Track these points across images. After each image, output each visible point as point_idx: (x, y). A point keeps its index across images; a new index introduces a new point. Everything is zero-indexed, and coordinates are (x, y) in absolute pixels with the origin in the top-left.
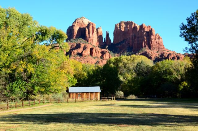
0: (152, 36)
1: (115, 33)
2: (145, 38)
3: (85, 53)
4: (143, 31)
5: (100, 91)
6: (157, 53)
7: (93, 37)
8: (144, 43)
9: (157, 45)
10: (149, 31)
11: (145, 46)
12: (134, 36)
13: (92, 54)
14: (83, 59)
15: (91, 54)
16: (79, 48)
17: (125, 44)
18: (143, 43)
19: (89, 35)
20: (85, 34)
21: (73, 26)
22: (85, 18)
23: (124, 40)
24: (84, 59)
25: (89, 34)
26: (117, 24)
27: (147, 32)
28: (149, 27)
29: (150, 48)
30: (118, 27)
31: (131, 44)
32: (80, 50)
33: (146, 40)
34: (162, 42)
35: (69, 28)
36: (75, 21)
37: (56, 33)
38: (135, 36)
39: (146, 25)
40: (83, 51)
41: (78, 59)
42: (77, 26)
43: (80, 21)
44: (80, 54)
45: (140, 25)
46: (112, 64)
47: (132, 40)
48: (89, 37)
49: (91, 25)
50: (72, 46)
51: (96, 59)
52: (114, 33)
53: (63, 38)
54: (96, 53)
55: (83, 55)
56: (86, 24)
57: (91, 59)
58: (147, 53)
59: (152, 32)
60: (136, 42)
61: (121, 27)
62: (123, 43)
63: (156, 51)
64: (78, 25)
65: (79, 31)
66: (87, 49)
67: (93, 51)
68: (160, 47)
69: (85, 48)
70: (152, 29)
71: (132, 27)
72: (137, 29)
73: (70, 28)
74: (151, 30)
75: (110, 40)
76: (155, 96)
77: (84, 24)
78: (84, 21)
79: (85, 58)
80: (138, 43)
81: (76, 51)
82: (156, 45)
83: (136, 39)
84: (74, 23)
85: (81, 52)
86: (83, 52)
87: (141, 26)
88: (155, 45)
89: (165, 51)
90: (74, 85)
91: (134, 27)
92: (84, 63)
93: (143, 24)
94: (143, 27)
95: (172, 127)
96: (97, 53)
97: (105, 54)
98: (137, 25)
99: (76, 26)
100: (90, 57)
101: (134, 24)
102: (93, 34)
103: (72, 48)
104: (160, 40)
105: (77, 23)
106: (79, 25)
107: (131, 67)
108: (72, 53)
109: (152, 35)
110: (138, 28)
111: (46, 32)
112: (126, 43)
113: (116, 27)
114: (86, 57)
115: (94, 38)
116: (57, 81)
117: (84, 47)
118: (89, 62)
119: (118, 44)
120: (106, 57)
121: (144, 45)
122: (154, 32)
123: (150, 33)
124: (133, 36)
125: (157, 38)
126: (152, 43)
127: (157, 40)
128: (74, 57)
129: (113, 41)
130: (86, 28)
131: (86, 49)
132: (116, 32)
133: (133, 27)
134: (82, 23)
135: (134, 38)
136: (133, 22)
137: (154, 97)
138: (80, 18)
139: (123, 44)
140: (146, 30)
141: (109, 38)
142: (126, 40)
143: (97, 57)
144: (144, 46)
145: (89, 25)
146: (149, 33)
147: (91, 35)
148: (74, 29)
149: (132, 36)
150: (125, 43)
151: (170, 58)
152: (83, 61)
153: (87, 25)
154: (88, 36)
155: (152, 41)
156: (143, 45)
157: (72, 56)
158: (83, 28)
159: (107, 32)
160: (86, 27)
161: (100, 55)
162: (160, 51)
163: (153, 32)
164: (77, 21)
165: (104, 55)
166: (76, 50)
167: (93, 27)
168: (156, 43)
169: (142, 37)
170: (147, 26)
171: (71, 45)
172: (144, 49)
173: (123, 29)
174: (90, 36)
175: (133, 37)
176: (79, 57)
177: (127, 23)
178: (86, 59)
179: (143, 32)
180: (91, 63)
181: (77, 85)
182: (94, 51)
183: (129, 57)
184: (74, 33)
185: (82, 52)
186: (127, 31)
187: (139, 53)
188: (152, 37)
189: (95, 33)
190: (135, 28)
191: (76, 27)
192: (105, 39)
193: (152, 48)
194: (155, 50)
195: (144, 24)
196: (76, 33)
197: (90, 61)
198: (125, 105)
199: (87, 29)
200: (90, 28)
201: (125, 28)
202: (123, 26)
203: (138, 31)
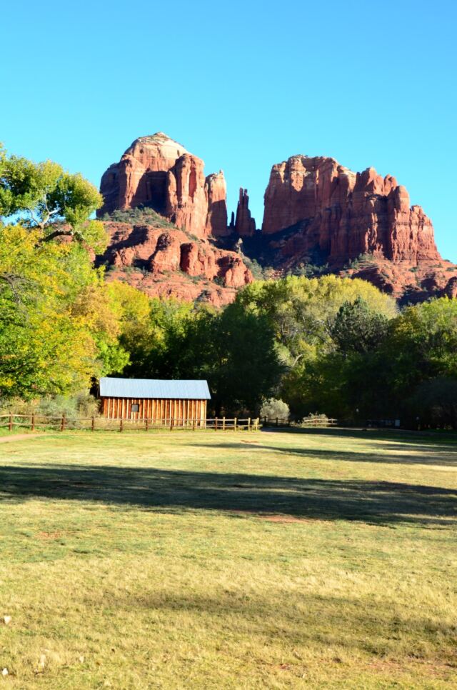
0: (399, 215)
1: (271, 196)
2: (374, 218)
3: (163, 263)
4: (366, 194)
5: (209, 397)
6: (412, 275)
7: (193, 208)
8: (370, 236)
9: (415, 246)
10: (387, 193)
11: (372, 248)
12: (336, 211)
13: (188, 266)
14: (155, 281)
15: (184, 264)
16: (142, 244)
17: (301, 236)
18: (367, 237)
19: (179, 199)
20: (166, 194)
21: (124, 163)
22: (166, 139)
23: (298, 225)
24: (158, 281)
26: (280, 166)
27: (383, 199)
28: (390, 179)
29: (388, 254)
30: (282, 174)
31: (323, 237)
32: (144, 251)
33: (375, 227)
34: (431, 236)
35: (108, 169)
36: (133, 145)
37: (63, 187)
38: (339, 210)
39: (377, 173)
40: (155, 253)
41: (136, 282)
42: (139, 163)
43: (149, 147)
44: (146, 265)
45: (358, 174)
46: (253, 306)
47: (330, 222)
48: (180, 206)
49: (188, 165)
50: (117, 233)
51: (201, 283)
52: (266, 197)
53: (87, 203)
54: (199, 264)
55: (155, 268)
56: (171, 158)
57: (182, 284)
58: (379, 272)
59: (398, 198)
60: (343, 232)
61: (294, 174)
62: (297, 232)
63: (411, 267)
64: (141, 161)
65: (143, 181)
66: (170, 249)
67: (190, 254)
68: (423, 252)
69: (162, 244)
70: (398, 188)
71: (329, 176)
72: (347, 184)
73: (114, 171)
74: (396, 193)
75: (253, 221)
76: (397, 423)
77: (164, 160)
78: (163, 149)
79: (160, 277)
80: (347, 236)
81: (130, 254)
82: (410, 244)
83: (343, 222)
84: (127, 152)
85: (149, 256)
86: (156, 259)
87: (363, 178)
88: (407, 246)
89: (440, 266)
90: (119, 370)
91: (337, 180)
92: (158, 298)
93: (368, 169)
94: (370, 180)
95: (447, 532)
96: (203, 263)
97: (231, 267)
98: (346, 173)
99: (133, 164)
100: (179, 277)
101: (339, 167)
102: (192, 194)
103: (116, 242)
104: (425, 228)
105: (137, 153)
106: (145, 160)
107: (320, 319)
108: (118, 259)
109: (398, 208)
110: (352, 182)
111: (27, 179)
112: (308, 232)
113: (274, 174)
114: (165, 276)
115: (196, 208)
116: (58, 352)
117: (160, 239)
118: (174, 295)
119: (277, 235)
120: (236, 280)
121: (369, 243)
122: (407, 201)
123: (391, 203)
124: (333, 209)
125: (416, 220)
126: (395, 238)
127: (415, 229)
128: (124, 275)
129: (263, 225)
130: (168, 173)
131: (166, 246)
132: (272, 192)
133: (335, 178)
134: (155, 154)
135: (334, 216)
136: (334, 159)
137: (393, 426)
138: (152, 137)
139: (296, 235)
140: (378, 191)
141: (249, 212)
142: (308, 222)
143: (203, 277)
144: (367, 246)
145: (180, 162)
146: (390, 201)
147: (185, 197)
148: (127, 173)
149: (329, 209)
150: (304, 234)
152: (155, 290)
153: (173, 164)
154: (176, 202)
155: (398, 229)
156: (367, 241)
157: (118, 270)
158: (159, 172)
159: (241, 190)
160: (171, 169)
161: (215, 269)
162: (423, 266)
163: (401, 199)
164: (138, 147)
165: (228, 270)
166: (130, 249)
167: (193, 169)
168: (411, 237)
169: (362, 216)
170: (383, 178)
171: (116, 230)
172: (366, 257)
173: (298, 185)
174: (183, 203)
175: (331, 214)
176: (140, 276)
177: (312, 164)
178: (165, 283)
179: (369, 198)
180: (180, 297)
181: (129, 373)
182: (193, 257)
183: (315, 281)
184: (128, 189)
185: (152, 257)
186: (313, 191)
187: (351, 272)
188: (399, 217)
189: (200, 191)
190: (342, 181)
191: (133, 168)
192: (233, 214)
193: (396, 254)
194: (406, 263)
195: (372, 169)
196: (134, 191)
197: (179, 290)
198: (291, 447)
199: (172, 178)
200: (183, 174)
201: (305, 179)
202: (299, 174)
203: (351, 194)
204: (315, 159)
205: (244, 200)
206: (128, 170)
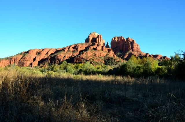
2: (130, 45)
6: (137, 54)
9: (137, 49)
11: (130, 50)
15: (102, 49)
16: (94, 45)
17: (117, 49)
18: (129, 48)
20: (96, 40)
22: (96, 33)
23: (117, 47)
25: (98, 41)
27: (131, 42)
28: (132, 39)
29: (133, 51)
30: (114, 39)
31: (121, 49)
32: (95, 47)
33: (130, 46)
34: (139, 48)
35: (86, 39)
36: (90, 34)
38: (124, 44)
39: (130, 38)
44: (95, 49)
49: (100, 36)
50: (89, 44)
51: (106, 53)
52: (111, 44)
60: (125, 48)
61: (115, 39)
65: (92, 39)
66: (100, 46)
69: (98, 45)
72: (125, 40)
74: (133, 41)
77: (96, 36)
79: (98, 51)
81: (92, 47)
83: (125, 46)
87: (128, 39)
89: (141, 53)
91: (123, 39)
97: (110, 51)
101: (123, 38)
102: (100, 41)
105: (91, 35)
108: (90, 48)
109: (134, 43)
110: (126, 40)
113: (112, 39)
117: (98, 44)
118: (101, 55)
120: (111, 53)
122: (135, 42)
123: (132, 43)
125: (137, 45)
126: (134, 48)
127: (137, 46)
128: (91, 51)
132: (112, 42)
134: (94, 35)
138: (93, 33)
140: (130, 41)
141: (108, 45)
142: (118, 47)
145: (98, 36)
147: (99, 41)
151: (148, 56)
158: (95, 38)
161: (107, 51)
167: (101, 38)
169: (128, 45)
172: (129, 51)
175: (122, 45)
176: (94, 51)
177: (118, 38)
179: (129, 42)
182: (104, 48)
184: (90, 40)
185: (96, 48)
186: (119, 42)
187: (127, 53)
188: (134, 45)
189: (102, 40)
190: (124, 40)
192: (106, 46)
194: (136, 52)
197: (102, 53)
199: (97, 38)
200: (99, 38)
201: (118, 40)
202: (116, 39)
203: (126, 42)
204: (119, 37)
205: (108, 43)
206: (90, 37)
